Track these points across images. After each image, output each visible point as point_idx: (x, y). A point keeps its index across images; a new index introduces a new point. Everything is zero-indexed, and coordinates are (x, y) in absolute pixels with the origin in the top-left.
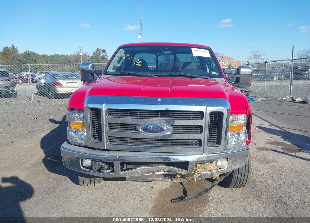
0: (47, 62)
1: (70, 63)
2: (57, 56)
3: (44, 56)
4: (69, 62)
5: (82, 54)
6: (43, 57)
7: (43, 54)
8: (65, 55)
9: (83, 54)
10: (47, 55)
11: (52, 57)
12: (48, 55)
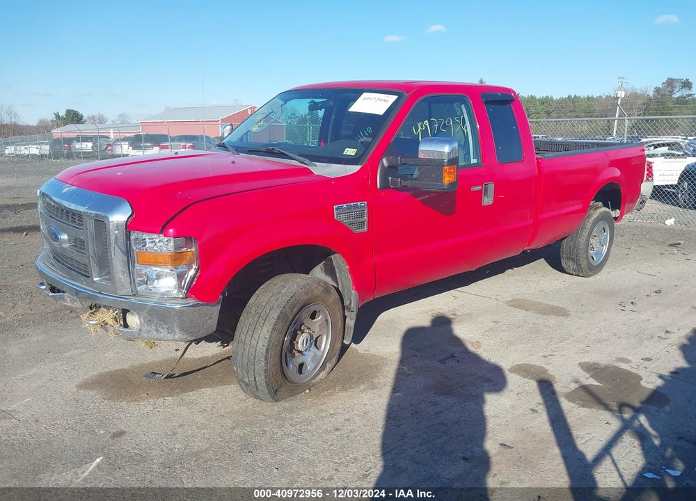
0: (548, 114)
1: (591, 117)
2: (574, 100)
3: (545, 101)
4: (589, 113)
5: (623, 93)
6: (543, 104)
7: (545, 96)
8: (595, 96)
9: (626, 95)
10: (552, 98)
11: (562, 101)
12: (555, 98)
